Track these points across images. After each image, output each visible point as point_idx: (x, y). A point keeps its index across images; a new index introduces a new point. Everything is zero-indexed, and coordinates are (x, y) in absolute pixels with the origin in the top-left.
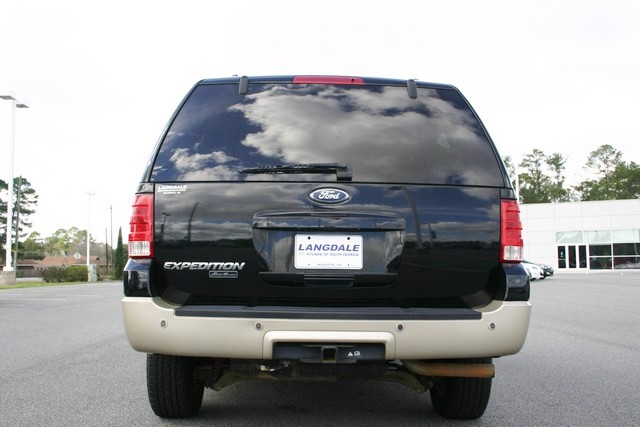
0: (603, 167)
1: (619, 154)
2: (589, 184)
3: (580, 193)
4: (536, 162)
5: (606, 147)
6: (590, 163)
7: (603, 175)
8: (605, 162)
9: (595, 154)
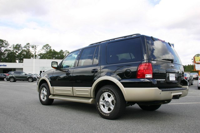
0: (46, 50)
1: (50, 47)
2: (42, 54)
3: (40, 56)
4: (29, 47)
5: (47, 45)
6: (43, 48)
7: (46, 52)
8: (47, 49)
9: (44, 46)
